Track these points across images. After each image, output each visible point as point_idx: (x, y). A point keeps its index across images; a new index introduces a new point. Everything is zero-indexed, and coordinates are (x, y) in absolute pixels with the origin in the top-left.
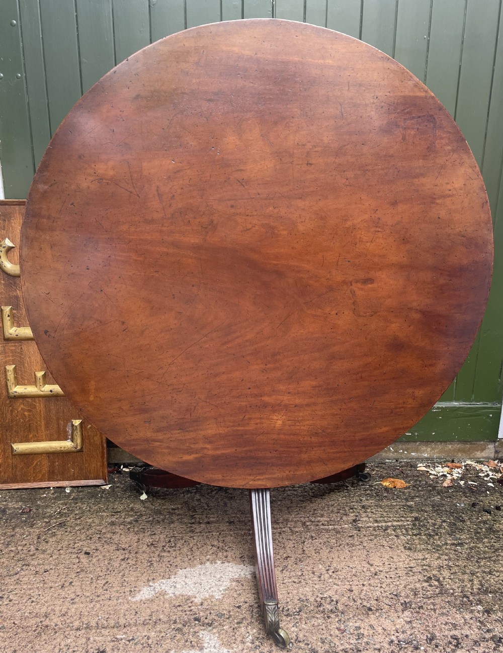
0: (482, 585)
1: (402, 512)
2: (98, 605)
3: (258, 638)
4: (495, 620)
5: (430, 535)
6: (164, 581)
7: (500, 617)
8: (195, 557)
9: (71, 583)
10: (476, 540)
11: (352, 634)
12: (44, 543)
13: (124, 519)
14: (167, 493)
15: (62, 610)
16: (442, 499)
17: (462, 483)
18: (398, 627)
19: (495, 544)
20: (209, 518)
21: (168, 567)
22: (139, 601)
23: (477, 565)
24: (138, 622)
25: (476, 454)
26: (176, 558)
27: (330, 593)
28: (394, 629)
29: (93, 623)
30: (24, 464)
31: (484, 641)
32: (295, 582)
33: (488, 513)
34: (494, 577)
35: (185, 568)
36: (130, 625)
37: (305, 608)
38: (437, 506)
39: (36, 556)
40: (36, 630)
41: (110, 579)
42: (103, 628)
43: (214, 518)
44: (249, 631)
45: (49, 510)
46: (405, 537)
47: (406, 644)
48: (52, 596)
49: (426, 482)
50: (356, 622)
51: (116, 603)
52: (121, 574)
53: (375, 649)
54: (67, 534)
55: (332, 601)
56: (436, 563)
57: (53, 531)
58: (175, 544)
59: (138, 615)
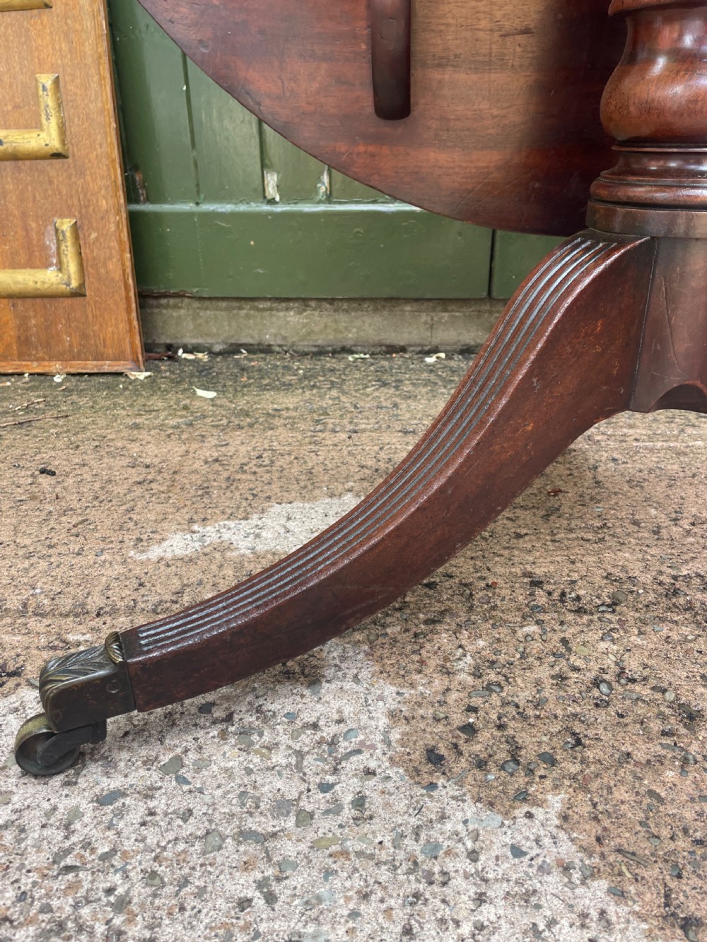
2: (43, 564)
3: (493, 662)
6: (231, 524)
8: (318, 485)
13: (163, 420)
20: (357, 424)
21: (247, 499)
22: (155, 560)
26: (270, 484)
27: (698, 567)
35: (290, 503)
37: (630, 597)
41: (93, 515)
42: (35, 614)
44: (463, 642)
51: (92, 563)
52: (125, 507)
54: (27, 438)
58: (272, 462)
59: (142, 591)
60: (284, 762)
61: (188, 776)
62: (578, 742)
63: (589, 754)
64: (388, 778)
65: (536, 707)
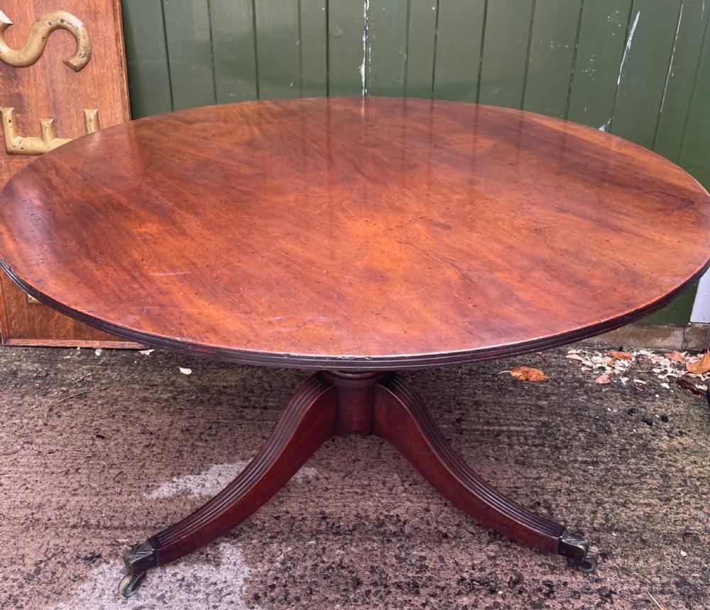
0: (607, 520)
1: (526, 414)
2: (104, 500)
3: (292, 558)
4: (611, 568)
5: (556, 447)
6: (192, 477)
7: (618, 565)
8: (238, 451)
9: (77, 469)
10: (618, 459)
11: (412, 565)
12: (55, 417)
13: (160, 395)
14: (223, 365)
15: (61, 502)
16: (588, 400)
17: (624, 380)
18: (476, 562)
19: (644, 467)
20: (268, 402)
21: (200, 460)
22: (155, 499)
23: (609, 492)
24: (149, 524)
25: (655, 342)
26: (213, 449)
27: (399, 511)
28: (470, 564)
29: (93, 522)
30: (44, 315)
31: (586, 593)
32: (356, 493)
33: (648, 424)
34: (628, 511)
35: (222, 464)
36: (138, 526)
37: (361, 527)
38: (579, 410)
39: (43, 433)
40: (24, 523)
41: (125, 469)
42: (105, 528)
43: (273, 402)
44: (283, 548)
45: (70, 376)
46: (521, 447)
47: (481, 585)
48: (51, 484)
49: (574, 376)
50: (422, 551)
51: (127, 500)
52: (140, 464)
53: (437, 587)
54: (86, 408)
55: (400, 520)
56: (553, 485)
57: (70, 403)
58: (217, 432)
59: (150, 517)
60: (202, 597)
61: (167, 601)
62: (311, 593)
63: (313, 598)
64: (238, 604)
65: (301, 579)
